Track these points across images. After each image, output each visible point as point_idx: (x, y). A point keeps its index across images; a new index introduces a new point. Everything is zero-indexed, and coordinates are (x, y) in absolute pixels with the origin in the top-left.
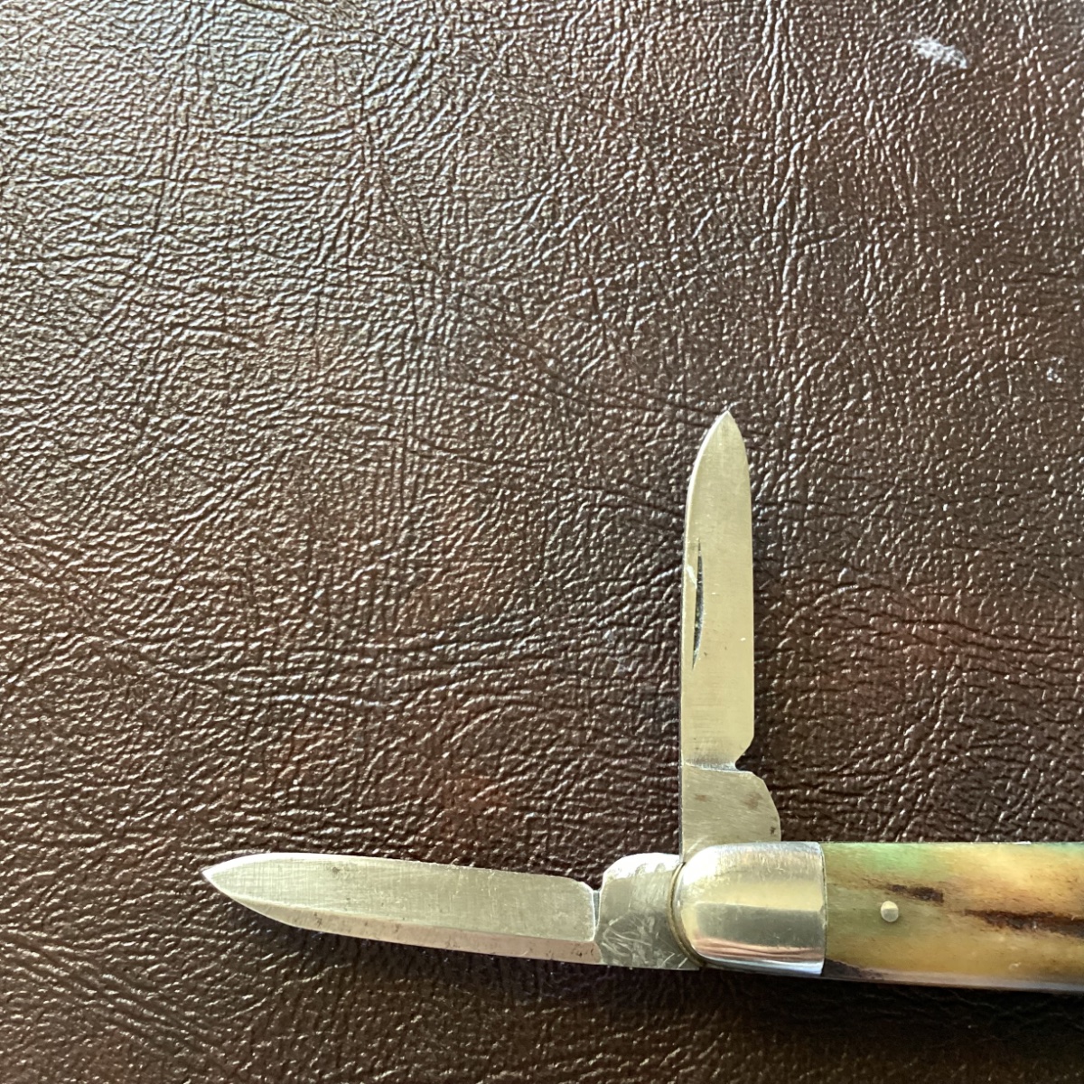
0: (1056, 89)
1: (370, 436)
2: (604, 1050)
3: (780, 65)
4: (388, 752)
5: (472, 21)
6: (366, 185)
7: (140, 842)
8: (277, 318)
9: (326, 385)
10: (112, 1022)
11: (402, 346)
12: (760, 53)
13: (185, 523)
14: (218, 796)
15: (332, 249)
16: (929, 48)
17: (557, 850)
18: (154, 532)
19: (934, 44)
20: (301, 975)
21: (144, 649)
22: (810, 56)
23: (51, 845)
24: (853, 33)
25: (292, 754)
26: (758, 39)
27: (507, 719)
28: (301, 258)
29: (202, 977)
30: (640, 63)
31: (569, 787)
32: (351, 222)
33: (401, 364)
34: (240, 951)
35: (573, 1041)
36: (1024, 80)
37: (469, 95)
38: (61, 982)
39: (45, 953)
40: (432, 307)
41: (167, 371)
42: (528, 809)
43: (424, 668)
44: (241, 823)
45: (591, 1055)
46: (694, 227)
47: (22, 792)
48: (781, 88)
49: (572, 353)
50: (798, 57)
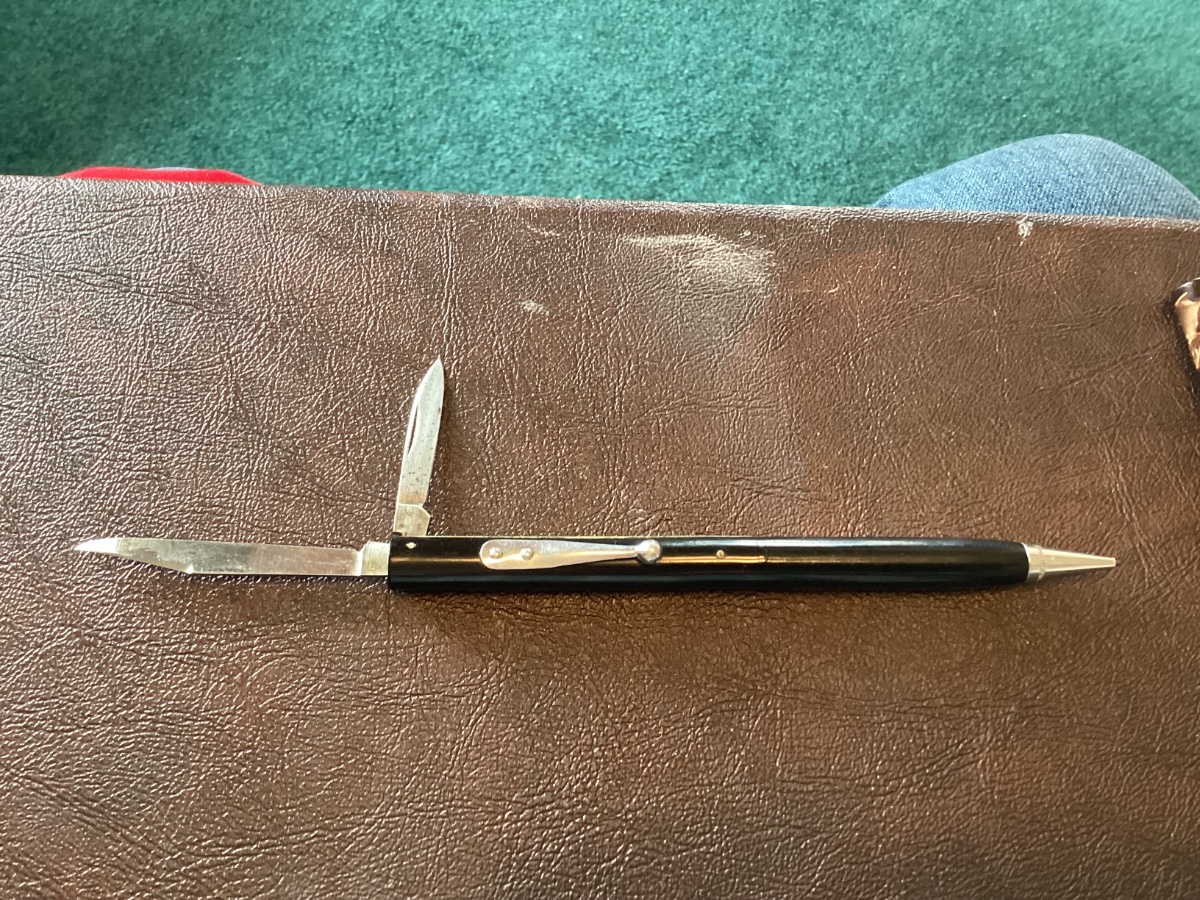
0: (597, 323)
1: (220, 522)
2: (320, 828)
3: (450, 321)
4: (219, 683)
5: (288, 304)
6: (227, 393)
7: (94, 729)
8: (177, 462)
9: (199, 496)
10: (75, 817)
11: (241, 474)
12: (439, 313)
13: (124, 570)
14: (133, 707)
15: (208, 426)
16: (530, 306)
17: (301, 731)
18: (109, 575)
19: (533, 304)
20: (170, 794)
21: (101, 634)
22: (466, 314)
23: (50, 732)
24: (489, 299)
25: (171, 684)
26: (439, 307)
27: (282, 664)
28: (192, 431)
29: (119, 796)
30: (375, 323)
31: (311, 698)
32: (218, 411)
33: (239, 485)
34: (140, 782)
35: (303, 825)
36: (580, 319)
37: (284, 343)
38: (52, 799)
39: (46, 785)
40: (257, 455)
41: (120, 494)
42: (289, 710)
43: (239, 640)
44: (144, 720)
45: (312, 832)
46: (399, 405)
47: (39, 706)
48: (449, 332)
49: (330, 475)
50: (460, 315)
